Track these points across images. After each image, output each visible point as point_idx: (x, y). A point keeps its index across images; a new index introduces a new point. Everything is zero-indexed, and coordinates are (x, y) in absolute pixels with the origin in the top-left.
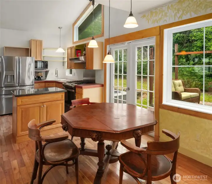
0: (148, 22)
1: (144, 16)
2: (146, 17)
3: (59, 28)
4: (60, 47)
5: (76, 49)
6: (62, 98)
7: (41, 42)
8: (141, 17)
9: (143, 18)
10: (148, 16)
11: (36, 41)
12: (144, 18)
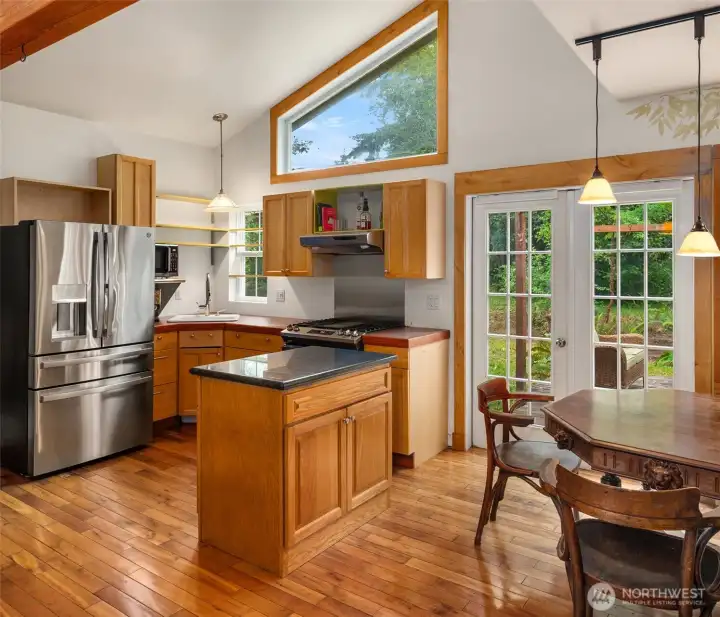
0: (662, 133)
1: (642, 111)
2: (650, 115)
3: (216, 118)
4: (221, 192)
5: (320, 201)
6: (386, 385)
7: (150, 167)
8: (631, 113)
9: (636, 118)
10: (657, 112)
11: (134, 163)
12: (641, 114)
